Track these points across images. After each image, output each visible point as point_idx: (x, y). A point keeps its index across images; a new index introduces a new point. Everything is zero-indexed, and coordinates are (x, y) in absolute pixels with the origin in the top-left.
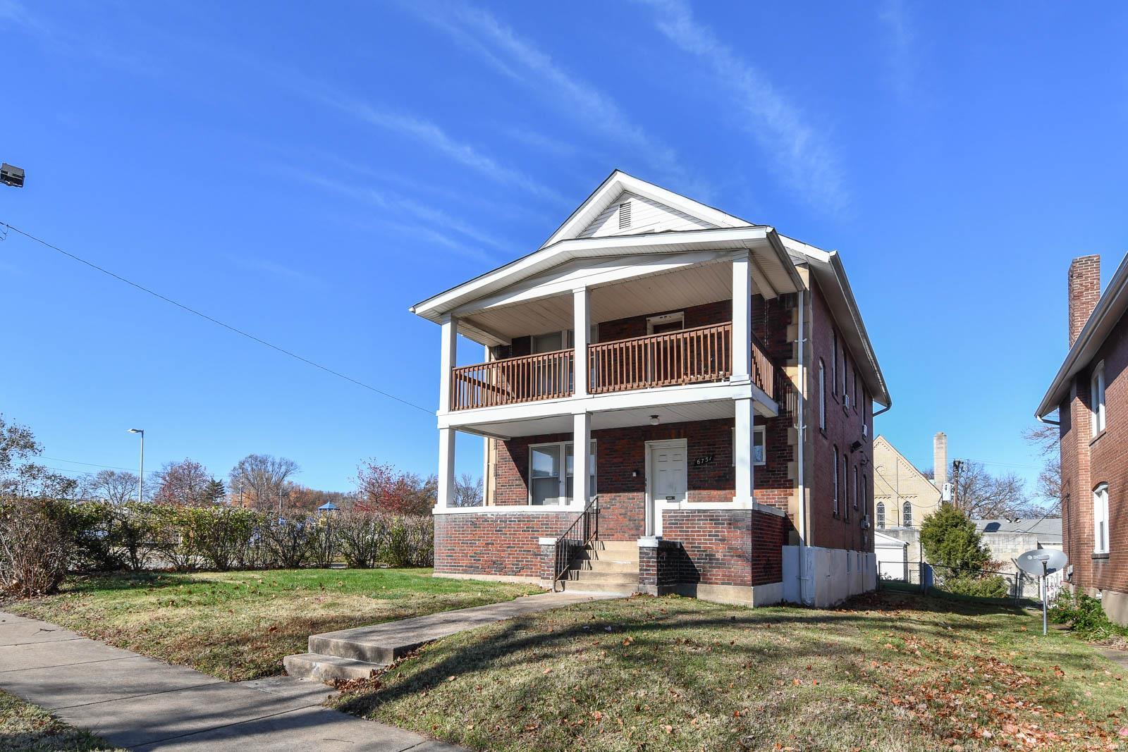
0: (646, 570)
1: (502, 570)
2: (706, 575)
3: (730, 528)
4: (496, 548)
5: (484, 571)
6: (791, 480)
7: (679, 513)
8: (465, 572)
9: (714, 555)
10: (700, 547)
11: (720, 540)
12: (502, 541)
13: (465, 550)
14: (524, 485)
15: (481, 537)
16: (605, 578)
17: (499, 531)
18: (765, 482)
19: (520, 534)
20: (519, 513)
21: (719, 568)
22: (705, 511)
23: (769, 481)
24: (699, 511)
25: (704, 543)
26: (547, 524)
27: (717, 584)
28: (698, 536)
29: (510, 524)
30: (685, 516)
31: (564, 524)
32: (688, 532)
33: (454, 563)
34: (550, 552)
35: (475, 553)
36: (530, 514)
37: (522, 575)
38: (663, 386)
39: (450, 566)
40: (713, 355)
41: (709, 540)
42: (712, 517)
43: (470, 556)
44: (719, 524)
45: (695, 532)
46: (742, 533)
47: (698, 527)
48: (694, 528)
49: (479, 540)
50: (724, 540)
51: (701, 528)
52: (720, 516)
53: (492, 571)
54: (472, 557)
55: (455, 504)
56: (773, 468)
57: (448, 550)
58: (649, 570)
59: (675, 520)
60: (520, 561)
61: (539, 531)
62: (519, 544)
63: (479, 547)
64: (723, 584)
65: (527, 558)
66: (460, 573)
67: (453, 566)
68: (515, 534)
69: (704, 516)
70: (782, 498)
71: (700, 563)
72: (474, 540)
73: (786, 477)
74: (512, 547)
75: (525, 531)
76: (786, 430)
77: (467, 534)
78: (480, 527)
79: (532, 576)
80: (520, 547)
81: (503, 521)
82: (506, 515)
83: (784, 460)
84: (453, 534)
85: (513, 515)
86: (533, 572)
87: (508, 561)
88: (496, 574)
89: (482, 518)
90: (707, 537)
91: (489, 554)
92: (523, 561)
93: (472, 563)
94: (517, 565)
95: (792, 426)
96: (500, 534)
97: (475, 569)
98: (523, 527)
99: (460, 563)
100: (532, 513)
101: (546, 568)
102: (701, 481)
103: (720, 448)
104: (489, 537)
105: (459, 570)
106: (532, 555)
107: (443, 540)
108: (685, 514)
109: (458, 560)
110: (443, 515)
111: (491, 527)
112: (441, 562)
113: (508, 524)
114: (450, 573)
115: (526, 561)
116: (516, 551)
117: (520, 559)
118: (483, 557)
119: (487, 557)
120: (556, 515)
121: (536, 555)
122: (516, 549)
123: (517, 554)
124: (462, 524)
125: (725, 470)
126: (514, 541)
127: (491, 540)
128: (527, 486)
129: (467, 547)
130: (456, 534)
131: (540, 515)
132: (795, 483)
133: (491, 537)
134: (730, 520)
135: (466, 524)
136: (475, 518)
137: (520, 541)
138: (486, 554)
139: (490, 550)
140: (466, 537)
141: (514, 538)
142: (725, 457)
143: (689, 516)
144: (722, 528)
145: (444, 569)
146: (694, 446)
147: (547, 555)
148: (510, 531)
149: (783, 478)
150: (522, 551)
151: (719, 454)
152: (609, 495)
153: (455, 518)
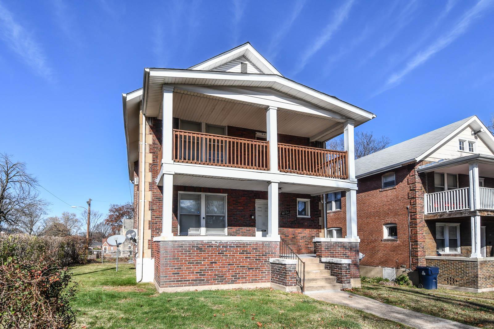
1: (223, 281)
3: (351, 251)
4: (219, 265)
5: (208, 282)
8: (192, 284)
11: (347, 257)
12: (224, 260)
13: (191, 268)
14: (175, 218)
15: (206, 258)
17: (221, 253)
19: (237, 255)
20: (237, 241)
22: (341, 243)
23: (312, 225)
26: (257, 249)
28: (338, 255)
29: (230, 249)
31: (268, 249)
32: (333, 253)
33: (181, 278)
34: (293, 269)
35: (200, 270)
37: (239, 283)
39: (177, 281)
42: (344, 246)
43: (196, 273)
44: (346, 249)
46: (355, 253)
49: (204, 260)
50: (349, 257)
51: (339, 251)
52: (347, 245)
53: (215, 282)
54: (198, 273)
56: (313, 219)
57: (175, 269)
58: (347, 276)
60: (237, 274)
61: (251, 253)
62: (237, 262)
63: (204, 265)
65: (243, 271)
67: (179, 281)
68: (234, 256)
70: (316, 233)
72: (200, 261)
73: (319, 224)
74: (231, 265)
75: (241, 253)
76: (318, 202)
77: (193, 256)
78: (205, 251)
79: (246, 283)
80: (238, 264)
81: (224, 247)
82: (227, 242)
83: (317, 216)
84: (180, 256)
85: (233, 243)
86: (247, 280)
87: (228, 274)
88: (219, 284)
89: (207, 244)
90: (342, 256)
91: (212, 270)
92: (240, 273)
93: (198, 278)
94: (235, 276)
95: (320, 201)
96: (222, 256)
97: (199, 281)
98: (240, 251)
99: (186, 278)
100: (246, 242)
101: (290, 279)
102: (284, 223)
103: (292, 207)
104: (213, 258)
105: (186, 283)
106: (247, 269)
107: (170, 261)
108: (332, 244)
109: (185, 276)
110: (170, 242)
111: (215, 251)
112: (168, 279)
113: (229, 249)
114: (177, 286)
115: (242, 273)
116: (235, 267)
117: (237, 272)
118: (208, 272)
119: (211, 272)
120: (262, 243)
121: (249, 269)
122: (234, 265)
123: (236, 269)
124: (189, 249)
125: (295, 219)
126: (233, 260)
127: (215, 260)
128: (177, 219)
129: (193, 265)
130: (183, 256)
131: (251, 243)
132: (322, 227)
133: (214, 258)
134: (351, 247)
135: (193, 249)
136: (201, 244)
137: (238, 260)
138: (210, 270)
139: (214, 267)
140: (192, 258)
141: (233, 258)
142: (294, 212)
143: (334, 245)
144: (348, 251)
145: (171, 284)
146: (281, 205)
147: (291, 271)
148: (230, 253)
149: (317, 224)
150: (239, 267)
151: (292, 210)
152: (235, 228)
153: (182, 245)
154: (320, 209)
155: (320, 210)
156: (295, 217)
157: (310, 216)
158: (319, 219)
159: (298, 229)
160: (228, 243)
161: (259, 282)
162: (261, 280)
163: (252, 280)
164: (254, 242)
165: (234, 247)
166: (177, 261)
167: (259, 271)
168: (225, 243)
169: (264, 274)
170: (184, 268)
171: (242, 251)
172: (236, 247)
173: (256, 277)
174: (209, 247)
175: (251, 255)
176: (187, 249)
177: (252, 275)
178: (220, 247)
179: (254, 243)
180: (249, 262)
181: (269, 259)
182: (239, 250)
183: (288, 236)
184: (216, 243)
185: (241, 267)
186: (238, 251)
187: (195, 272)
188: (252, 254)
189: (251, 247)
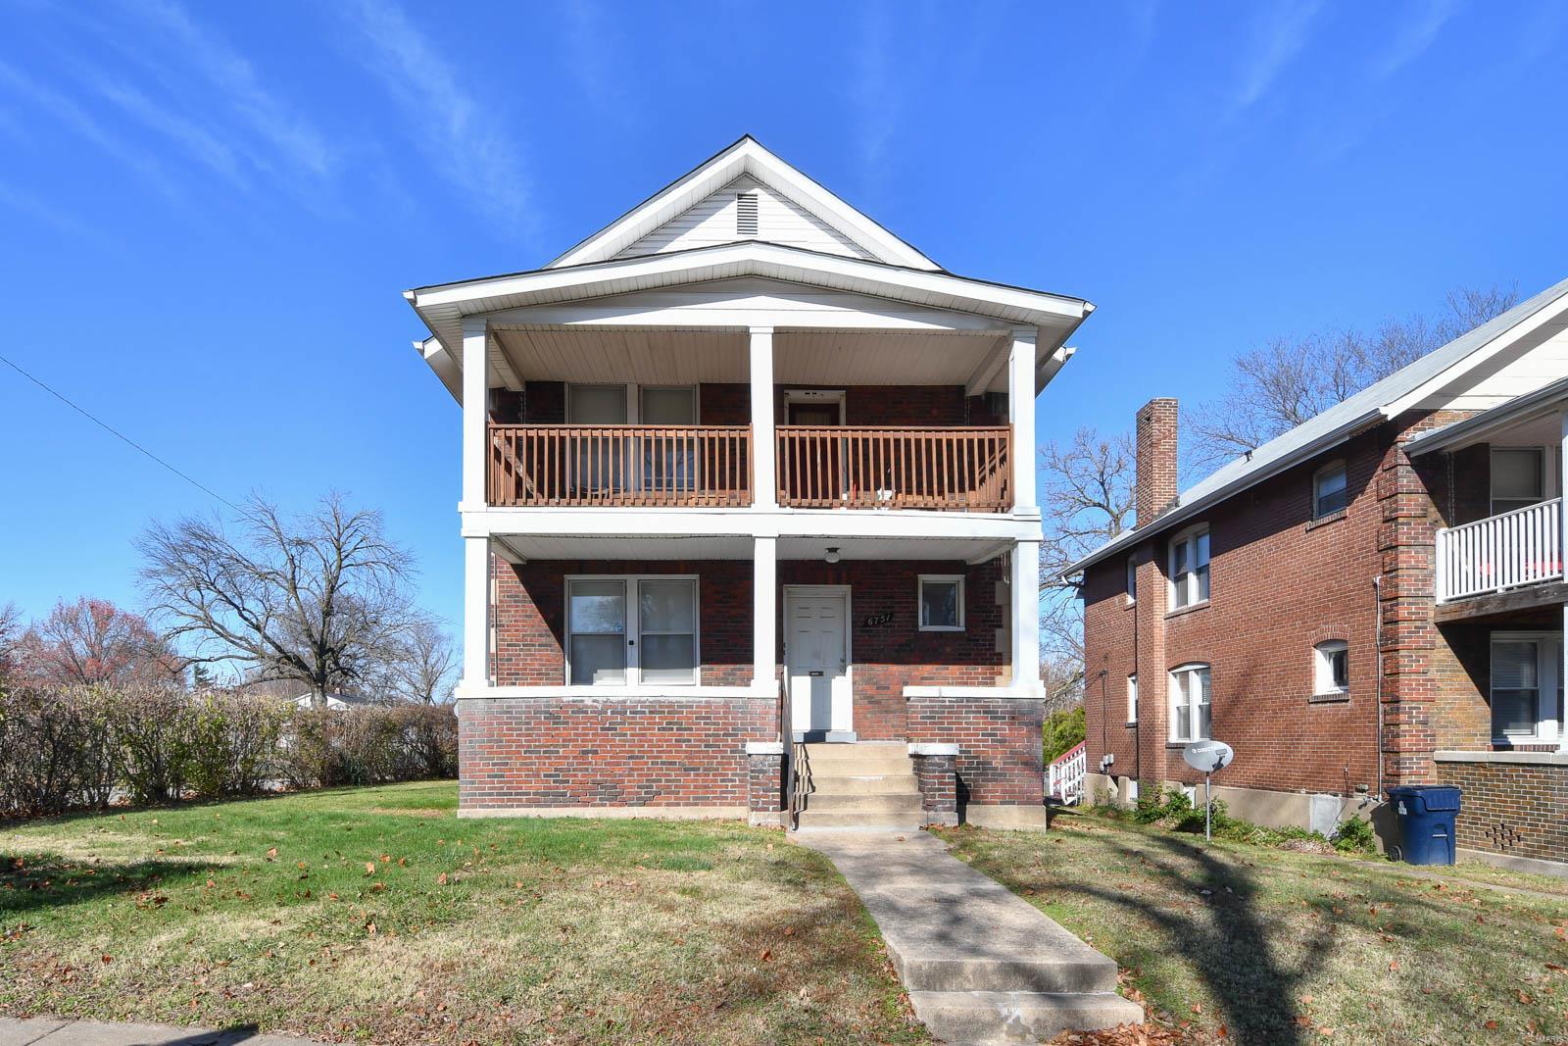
0: (940, 790)
1: (616, 798)
2: (979, 792)
3: (1013, 724)
4: (604, 758)
5: (576, 800)
6: (1000, 654)
7: (938, 701)
8: (535, 804)
9: (991, 763)
10: (970, 752)
11: (999, 741)
12: (617, 746)
13: (531, 764)
14: (557, 645)
15: (570, 740)
16: (855, 804)
17: (609, 729)
19: (653, 735)
20: (653, 699)
21: (996, 781)
22: (977, 699)
23: (970, 654)
24: (968, 699)
25: (975, 746)
26: (709, 718)
27: (994, 803)
28: (968, 735)
29: (633, 718)
30: (946, 707)
31: (741, 718)
32: (951, 729)
33: (508, 788)
35: (556, 770)
36: (674, 700)
37: (659, 805)
39: (498, 794)
41: (982, 741)
42: (985, 708)
43: (545, 776)
44: (997, 718)
45: (963, 729)
46: (1029, 731)
47: (966, 723)
48: (961, 723)
49: (564, 746)
50: (1005, 741)
52: (999, 707)
53: (595, 799)
54: (551, 776)
55: (500, 682)
56: (975, 636)
57: (494, 765)
58: (944, 790)
59: (931, 712)
60: (654, 781)
61: (691, 729)
62: (652, 752)
63: (566, 758)
64: (1002, 803)
65: (669, 775)
66: (524, 806)
67: (505, 794)
68: (644, 735)
69: (976, 707)
71: (970, 774)
72: (555, 746)
73: (994, 649)
74: (637, 758)
75: (664, 729)
76: (993, 584)
77: (538, 735)
78: (567, 723)
79: (678, 805)
80: (655, 757)
81: (617, 713)
82: (625, 702)
83: (990, 626)
84: (505, 735)
85: (639, 702)
86: (681, 799)
87: (629, 781)
88: (605, 805)
90: (980, 737)
91: (587, 769)
92: (660, 781)
93: (550, 788)
94: (648, 787)
95: (1000, 579)
96: (613, 735)
97: (556, 798)
98: (661, 723)
99: (521, 788)
100: (678, 699)
101: (761, 793)
102: (873, 650)
103: (902, 602)
104: (587, 741)
105: (520, 801)
106: (679, 769)
107: (480, 747)
108: (947, 704)
109: (518, 782)
110: (479, 701)
111: (592, 723)
112: (476, 788)
113: (629, 718)
114: (499, 806)
115: (667, 781)
116: (646, 763)
117: (654, 777)
118: (575, 776)
119: (583, 776)
120: (725, 702)
121: (686, 769)
122: (645, 760)
123: (649, 769)
124: (527, 718)
125: (909, 635)
126: (643, 746)
127: (592, 746)
128: (562, 647)
129: (536, 758)
130: (512, 735)
132: (1005, 657)
133: (591, 741)
134: (1012, 712)
135: (537, 718)
136: (556, 707)
137: (654, 746)
138: (581, 770)
139: (590, 763)
140: (536, 741)
141: (641, 741)
142: (909, 617)
143: (953, 707)
144: (1002, 724)
145: (485, 800)
146: (863, 598)
147: (764, 772)
148: (632, 729)
149: (989, 650)
150: (657, 763)
151: (901, 612)
152: (723, 667)
153: (510, 707)
154: (998, 602)
155: (1000, 607)
156: (911, 631)
157: (966, 626)
158: (994, 636)
159: (920, 667)
160: (628, 703)
161: (715, 804)
162: (722, 800)
163: (695, 798)
165: (644, 712)
166: (498, 747)
167: (714, 775)
168: (618, 702)
169: (730, 784)
170: (515, 763)
171: (667, 724)
172: (651, 712)
173: (707, 792)
174: (578, 712)
175: (691, 735)
176: (521, 718)
177: (695, 787)
178: (606, 713)
179: (701, 702)
180: (686, 752)
181: (743, 746)
182: (657, 720)
183: (888, 688)
184: (595, 704)
185: (663, 763)
186: (655, 723)
187: (542, 774)
188: (694, 732)
189: (691, 713)
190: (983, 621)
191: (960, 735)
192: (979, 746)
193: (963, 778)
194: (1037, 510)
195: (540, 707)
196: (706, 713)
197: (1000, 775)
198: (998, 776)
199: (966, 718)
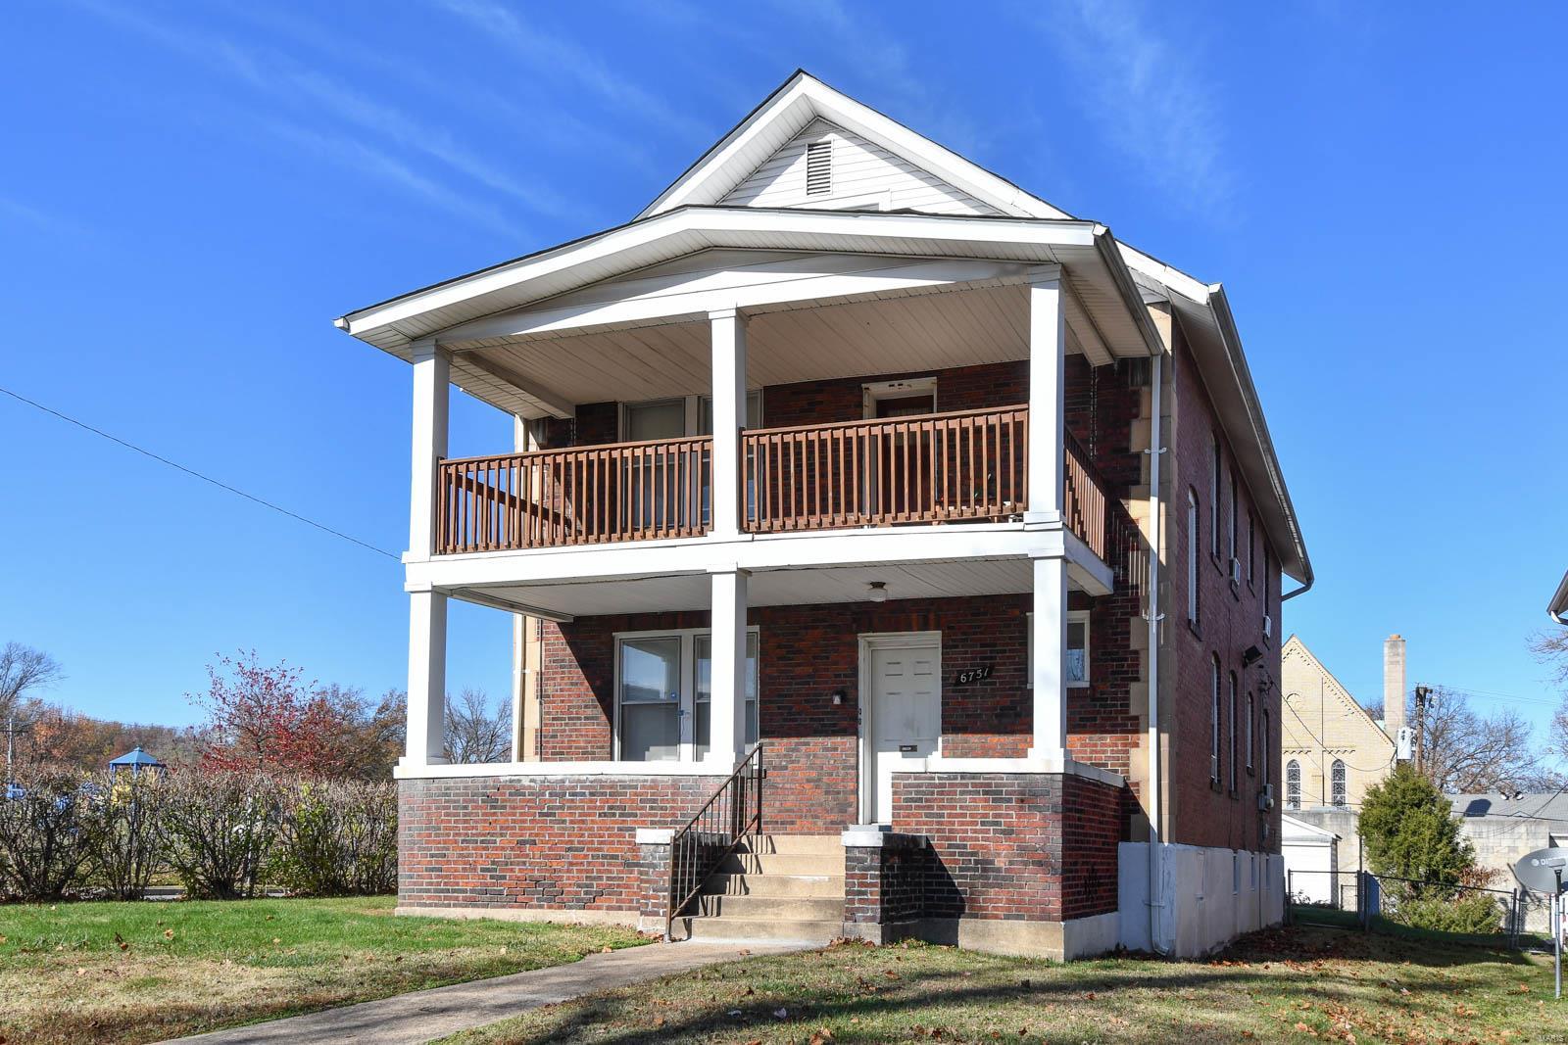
0: (860, 893)
1: (554, 897)
2: (976, 901)
3: (1021, 808)
4: (542, 849)
5: (515, 900)
6: (1136, 718)
7: (926, 778)
8: (472, 903)
9: (992, 862)
10: (965, 846)
11: (1003, 832)
12: (556, 835)
13: (469, 856)
14: (604, 717)
15: (507, 828)
16: (775, 910)
17: (547, 815)
18: (1087, 719)
19: (593, 821)
20: (591, 778)
21: (1000, 886)
22: (974, 775)
23: (1095, 719)
24: (963, 775)
25: (971, 839)
26: (655, 801)
27: (996, 917)
28: (962, 823)
29: (572, 801)
30: (935, 786)
31: (690, 801)
32: (942, 816)
33: (446, 884)
34: (661, 858)
35: (493, 863)
36: (616, 778)
37: (599, 908)
38: (894, 525)
39: (436, 891)
40: (992, 469)
41: (981, 831)
42: (988, 788)
43: (483, 870)
44: (1001, 800)
45: (956, 816)
46: (1044, 818)
47: (961, 807)
48: (954, 808)
49: (501, 835)
50: (1012, 832)
51: (967, 808)
52: (1004, 785)
53: (532, 900)
54: (488, 870)
55: (448, 757)
56: (1102, 693)
57: (432, 856)
58: (865, 893)
59: (917, 793)
60: (594, 878)
61: (635, 815)
62: (592, 842)
63: (503, 849)
64: (1007, 917)
65: (610, 872)
66: (461, 906)
67: (442, 891)
68: (583, 822)
69: (974, 785)
70: (1118, 752)
71: (965, 877)
72: (493, 835)
73: (1127, 712)
74: (577, 850)
75: (605, 815)
76: (1128, 621)
77: (476, 822)
78: (504, 807)
79: (620, 908)
80: (595, 849)
81: (556, 795)
82: (563, 781)
83: (1123, 679)
84: (442, 822)
85: (579, 781)
86: (623, 901)
87: (568, 878)
88: (541, 907)
89: (509, 787)
90: (979, 827)
91: (524, 863)
92: (601, 878)
93: (486, 884)
94: (587, 886)
95: (1137, 614)
96: (551, 821)
97: (491, 896)
98: (602, 808)
99: (457, 884)
100: (620, 777)
101: (651, 892)
102: (968, 716)
103: (1005, 651)
104: (524, 829)
105: (457, 898)
106: (622, 865)
107: (419, 835)
108: (937, 781)
109: (455, 877)
110: (419, 782)
111: (530, 808)
112: (415, 884)
113: (568, 801)
114: (436, 905)
115: (608, 878)
116: (586, 856)
117: (595, 874)
118: (512, 870)
119: (520, 871)
120: (674, 781)
121: (629, 865)
122: (585, 852)
123: (589, 863)
124: (464, 801)
125: (1014, 695)
126: (582, 835)
127: (530, 835)
128: (610, 720)
129: (474, 848)
130: (450, 822)
131: (637, 781)
132: (1135, 722)
133: (529, 828)
134: (1022, 793)
135: (474, 801)
136: (494, 788)
137: (595, 836)
138: (518, 863)
139: (527, 856)
140: (473, 828)
141: (581, 829)
142: (1016, 670)
143: (944, 786)
144: (1007, 808)
145: (422, 898)
146: (956, 647)
147: (654, 866)
148: (571, 814)
149: (1121, 712)
150: (598, 857)
151: (1004, 664)
152: (785, 740)
153: (448, 789)
154: (1134, 645)
155: (1136, 652)
156: (1017, 689)
157: (1091, 679)
158: (1128, 692)
160: (567, 783)
164: (646, 777)
165: (585, 794)
166: (436, 835)
168: (556, 782)
170: (453, 854)
171: (610, 808)
172: (591, 794)
174: (516, 795)
175: (635, 822)
176: (459, 801)
178: (543, 794)
179: (646, 781)
180: (629, 842)
182: (598, 804)
184: (533, 784)
185: (604, 857)
186: (595, 808)
187: (479, 867)
188: (638, 818)
189: (636, 794)
190: (1113, 673)
191: (953, 824)
192: (977, 839)
193: (956, 881)
194: (1056, 515)
195: (477, 787)
196: (653, 794)
197: (1004, 878)
198: (1004, 880)
199: (960, 800)
